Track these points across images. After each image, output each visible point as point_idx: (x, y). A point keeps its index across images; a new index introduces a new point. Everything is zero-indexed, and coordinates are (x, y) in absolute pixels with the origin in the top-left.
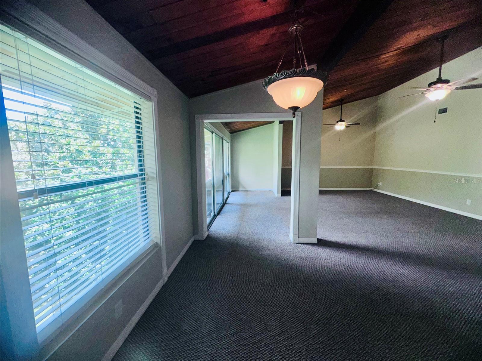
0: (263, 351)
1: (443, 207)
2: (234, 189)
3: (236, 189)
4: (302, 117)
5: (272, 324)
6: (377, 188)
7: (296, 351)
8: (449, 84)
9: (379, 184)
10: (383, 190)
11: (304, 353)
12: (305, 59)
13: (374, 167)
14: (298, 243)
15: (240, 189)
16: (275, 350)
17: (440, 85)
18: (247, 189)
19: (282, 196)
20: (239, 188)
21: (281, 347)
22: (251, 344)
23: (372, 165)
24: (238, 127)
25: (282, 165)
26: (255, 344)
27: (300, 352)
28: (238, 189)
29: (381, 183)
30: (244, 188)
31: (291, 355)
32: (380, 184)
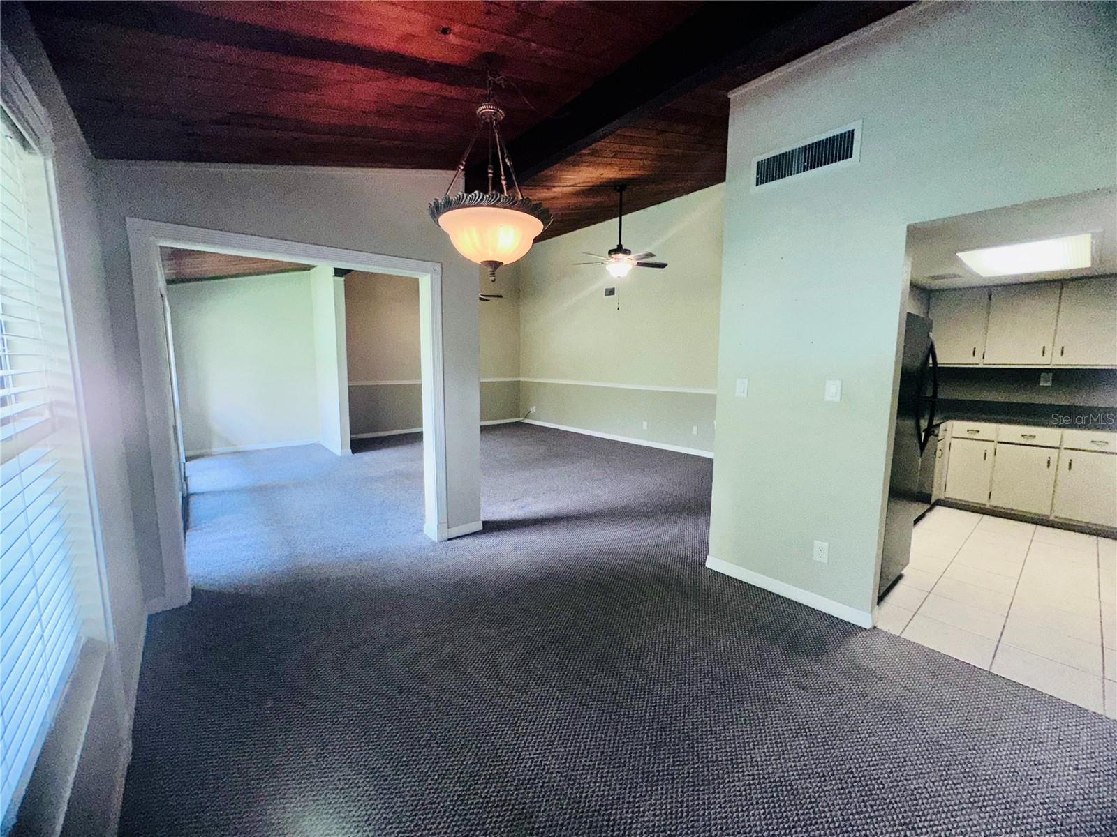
0: (500, 733)
1: (617, 437)
2: (191, 453)
3: (203, 451)
4: (442, 274)
5: (488, 687)
6: (528, 418)
7: (547, 702)
8: (629, 257)
9: (531, 409)
10: (539, 420)
11: (560, 697)
12: (502, 173)
13: (522, 379)
14: (449, 540)
15: (215, 450)
16: (518, 719)
17: (620, 255)
18: (241, 448)
19: (353, 453)
20: (210, 448)
21: (523, 709)
22: (473, 736)
23: (519, 376)
24: (208, 267)
25: (349, 379)
26: (479, 733)
27: (553, 699)
28: (208, 451)
29: (535, 407)
30: (229, 444)
31: (544, 711)
32: (533, 409)
